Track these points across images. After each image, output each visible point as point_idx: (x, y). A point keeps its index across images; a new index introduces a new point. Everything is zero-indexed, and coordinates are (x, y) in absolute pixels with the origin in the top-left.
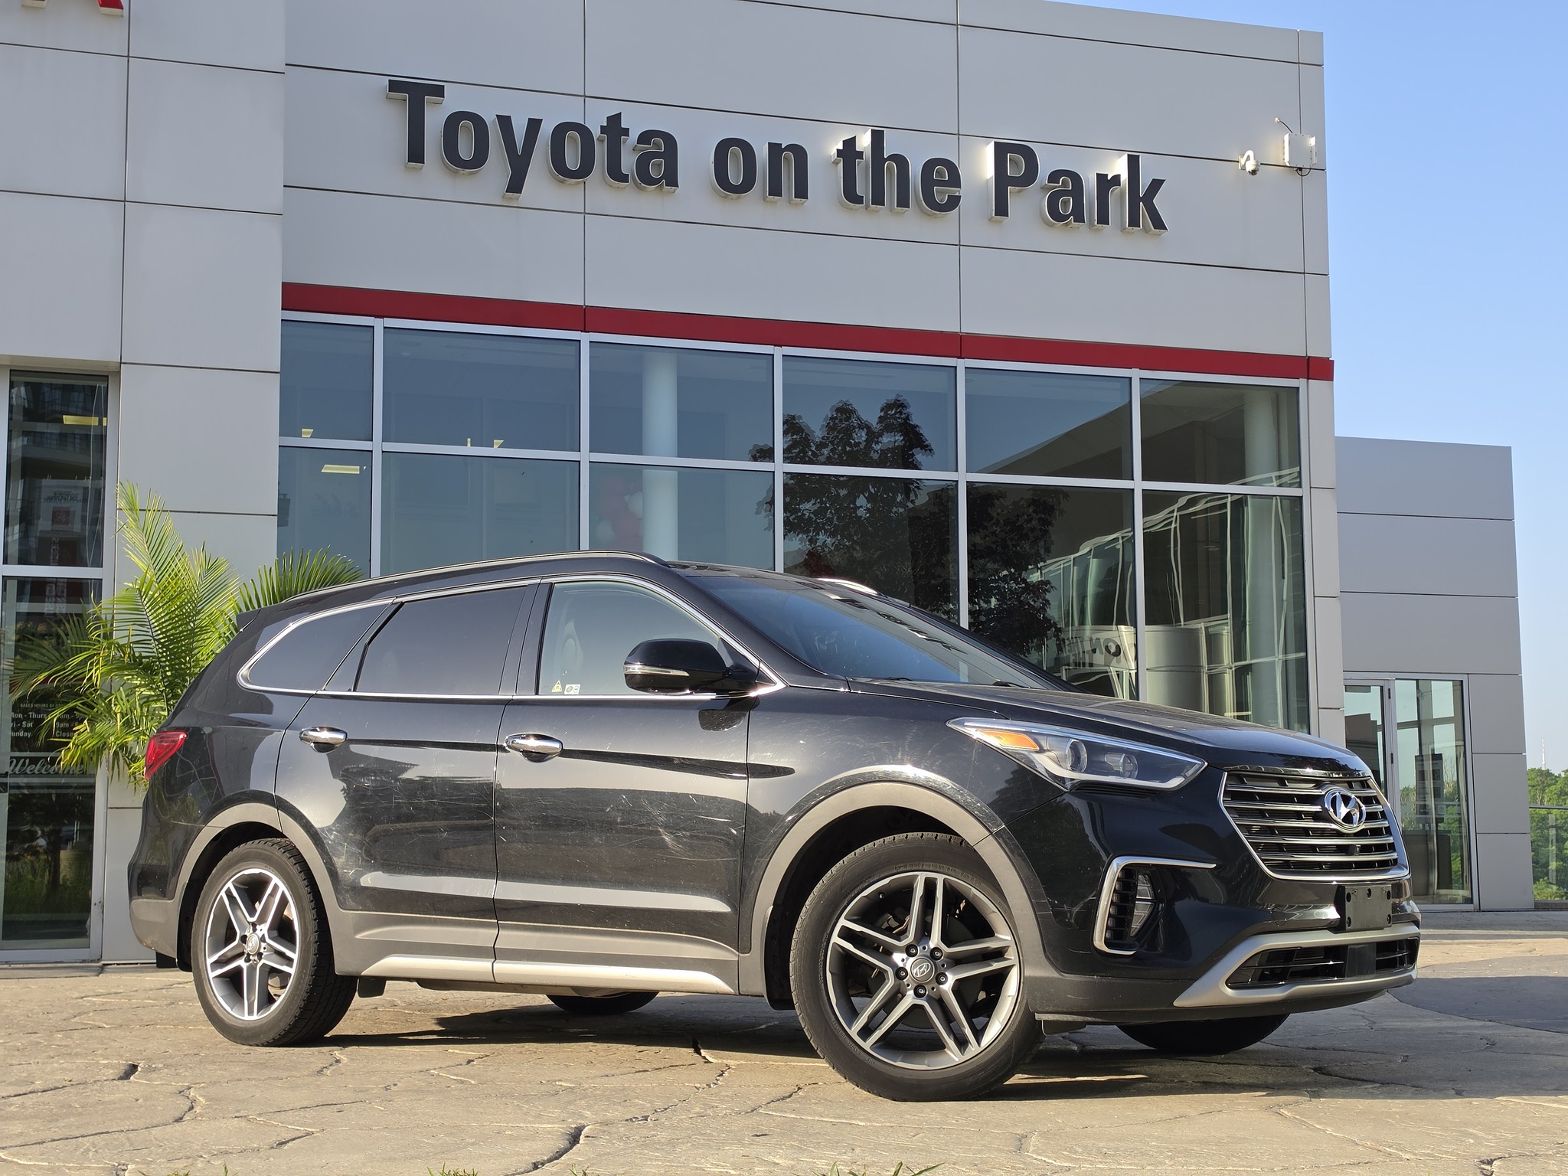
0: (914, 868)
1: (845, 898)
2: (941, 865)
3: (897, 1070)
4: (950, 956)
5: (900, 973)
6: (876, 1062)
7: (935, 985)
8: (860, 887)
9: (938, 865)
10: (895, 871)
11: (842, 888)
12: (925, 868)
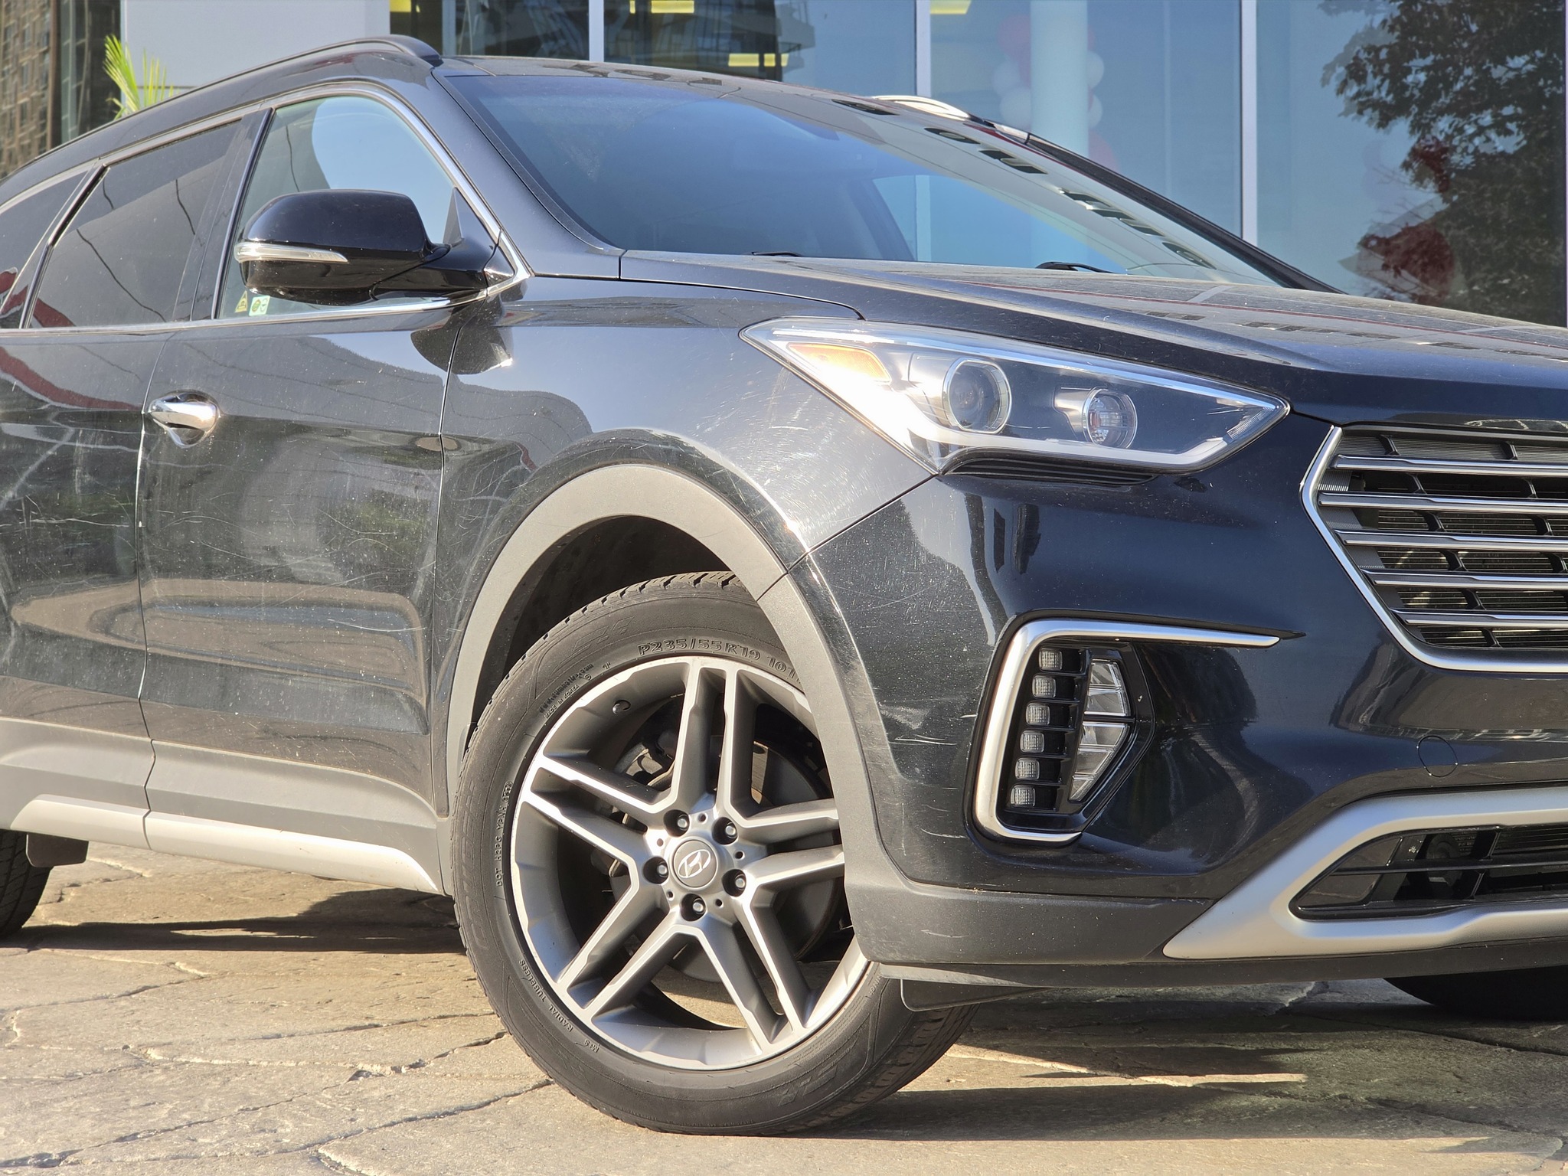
0: (678, 648)
1: (542, 711)
2: (731, 642)
3: (641, 1067)
4: (753, 836)
5: (653, 870)
6: (602, 1049)
7: (722, 894)
8: (572, 690)
9: (725, 642)
10: (638, 656)
11: (536, 690)
12: (698, 648)
